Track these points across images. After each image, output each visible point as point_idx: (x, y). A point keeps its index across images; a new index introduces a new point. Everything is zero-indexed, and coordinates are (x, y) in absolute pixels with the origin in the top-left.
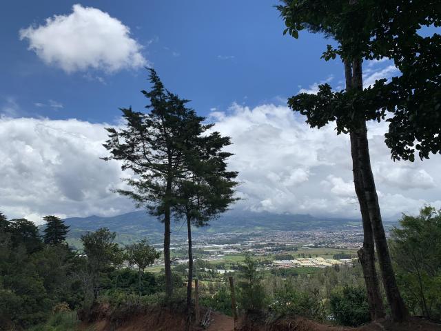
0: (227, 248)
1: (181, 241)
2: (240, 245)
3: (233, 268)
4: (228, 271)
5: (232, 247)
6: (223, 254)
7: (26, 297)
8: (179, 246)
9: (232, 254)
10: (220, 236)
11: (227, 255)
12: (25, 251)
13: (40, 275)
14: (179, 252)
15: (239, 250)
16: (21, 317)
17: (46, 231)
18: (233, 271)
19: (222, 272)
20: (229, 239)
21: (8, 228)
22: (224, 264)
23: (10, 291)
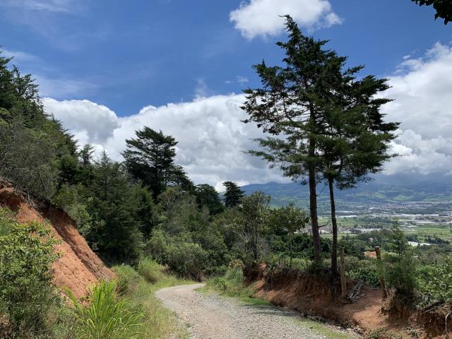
0: (421, 219)
1: (364, 208)
2: (437, 215)
3: (430, 241)
4: (422, 244)
5: (427, 218)
6: (415, 224)
7: (211, 251)
8: (362, 214)
9: (428, 226)
10: (411, 204)
11: (421, 226)
12: (208, 212)
13: (222, 234)
14: (362, 220)
15: (437, 221)
16: (208, 268)
17: (226, 195)
18: (428, 244)
19: (414, 244)
20: (422, 208)
21: (196, 192)
22: (416, 236)
23: (197, 245)
